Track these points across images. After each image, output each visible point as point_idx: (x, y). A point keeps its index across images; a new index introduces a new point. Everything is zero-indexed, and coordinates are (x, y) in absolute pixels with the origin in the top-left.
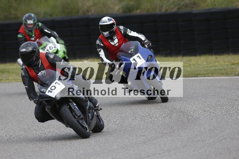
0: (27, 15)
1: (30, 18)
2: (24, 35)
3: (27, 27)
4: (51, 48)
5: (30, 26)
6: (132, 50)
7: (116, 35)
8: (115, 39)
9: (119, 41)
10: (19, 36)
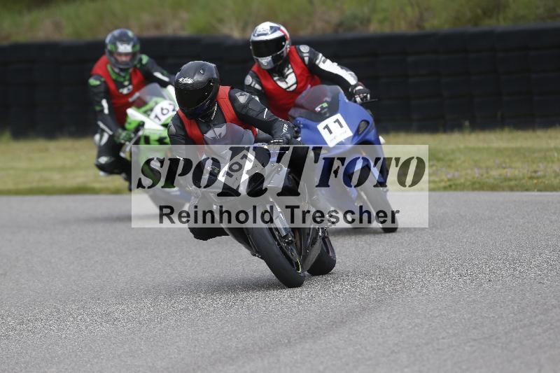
0: (116, 33)
1: (125, 39)
2: (103, 79)
3: (117, 61)
4: (165, 112)
5: (124, 59)
6: (325, 105)
7: (290, 66)
8: (288, 75)
9: (299, 79)
10: (93, 82)
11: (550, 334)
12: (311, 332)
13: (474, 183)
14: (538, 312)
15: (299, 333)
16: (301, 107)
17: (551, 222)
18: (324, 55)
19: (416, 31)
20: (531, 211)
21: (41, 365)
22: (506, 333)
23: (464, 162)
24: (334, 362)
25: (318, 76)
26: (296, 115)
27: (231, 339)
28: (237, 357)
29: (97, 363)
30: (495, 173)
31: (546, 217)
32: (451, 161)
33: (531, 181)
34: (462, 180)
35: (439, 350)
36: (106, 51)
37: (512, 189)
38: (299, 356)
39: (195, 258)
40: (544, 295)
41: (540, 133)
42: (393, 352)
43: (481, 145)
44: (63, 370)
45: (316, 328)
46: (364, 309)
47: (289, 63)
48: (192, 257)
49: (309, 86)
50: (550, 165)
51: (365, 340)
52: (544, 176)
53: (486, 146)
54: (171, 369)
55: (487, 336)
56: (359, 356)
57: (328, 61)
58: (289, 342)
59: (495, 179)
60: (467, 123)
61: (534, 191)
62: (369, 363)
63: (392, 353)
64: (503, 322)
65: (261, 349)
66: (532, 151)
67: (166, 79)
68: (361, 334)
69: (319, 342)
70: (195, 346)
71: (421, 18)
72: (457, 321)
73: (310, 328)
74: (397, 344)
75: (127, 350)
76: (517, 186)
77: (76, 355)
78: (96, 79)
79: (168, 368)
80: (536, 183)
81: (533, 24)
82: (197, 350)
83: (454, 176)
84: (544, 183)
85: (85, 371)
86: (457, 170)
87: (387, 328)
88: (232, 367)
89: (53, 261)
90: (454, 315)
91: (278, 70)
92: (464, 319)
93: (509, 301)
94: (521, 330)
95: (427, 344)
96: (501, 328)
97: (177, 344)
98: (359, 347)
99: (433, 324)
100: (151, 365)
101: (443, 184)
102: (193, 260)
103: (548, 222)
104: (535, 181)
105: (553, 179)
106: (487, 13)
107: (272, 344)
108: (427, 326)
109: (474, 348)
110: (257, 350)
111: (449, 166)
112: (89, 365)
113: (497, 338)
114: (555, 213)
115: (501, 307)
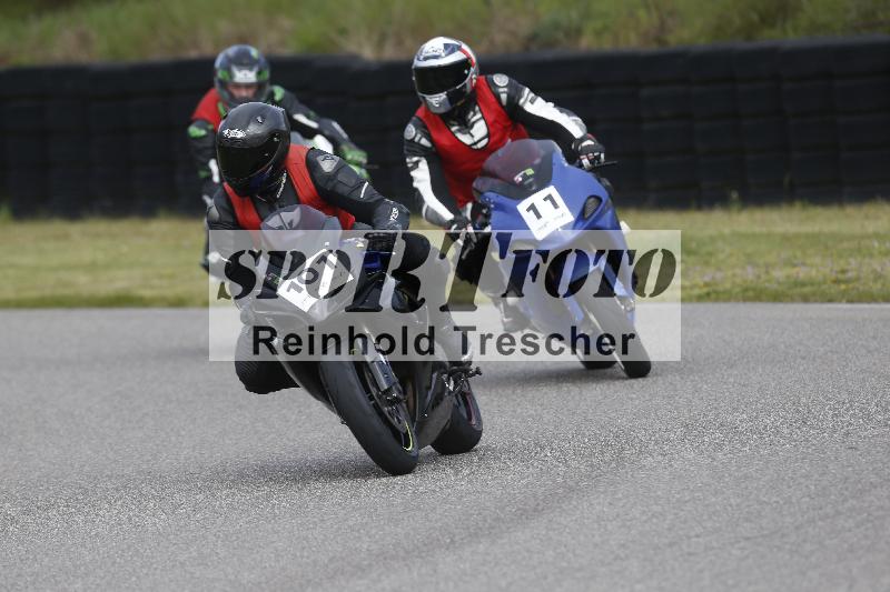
0: (231, 51)
1: (246, 61)
2: (211, 127)
3: (233, 97)
5: (244, 94)
6: (530, 172)
7: (477, 108)
8: (474, 123)
9: (492, 130)
10: (195, 131)
11: (867, 529)
12: (487, 525)
13: (746, 290)
14: (846, 493)
15: (468, 528)
16: (493, 175)
17: (869, 352)
18: (532, 90)
19: (653, 48)
20: (837, 334)
21: (58, 579)
22: (797, 528)
23: (731, 255)
24: (524, 574)
25: (523, 124)
26: (484, 189)
27: (359, 538)
28: (370, 565)
29: (147, 574)
30: (780, 274)
31: (860, 343)
32: (710, 254)
33: (836, 286)
34: (728, 285)
35: (690, 554)
36: (216, 80)
37: (805, 299)
38: (468, 565)
39: (302, 409)
40: (857, 468)
41: (851, 210)
42: (617, 558)
43: (757, 229)
44: (93, 587)
45: (494, 520)
46: (571, 490)
47: (476, 104)
48: (299, 407)
49: (509, 140)
50: (867, 260)
51: (573, 538)
52: (858, 279)
53: (764, 230)
54: (263, 585)
55: (765, 532)
56: (564, 564)
57: (540, 100)
58: (452, 541)
59: (779, 283)
60: (735, 195)
61: (840, 302)
62: (578, 575)
63: (615, 559)
64: (792, 510)
65: (407, 552)
66: (838, 238)
67: (314, 125)
68: (567, 530)
69: (500, 541)
70: (303, 548)
71: (662, 27)
72: (718, 508)
73: (486, 521)
74: (623, 545)
75: (194, 554)
76: (814, 294)
77: (114, 563)
78: (200, 127)
79: (259, 583)
80: (845, 290)
81: (839, 38)
82: (306, 554)
83: (713, 278)
84: (858, 289)
85: (127, 588)
86: (719, 269)
87: (608, 520)
88: (361, 582)
89: (77, 413)
90: (714, 499)
91: (458, 115)
92: (731, 505)
93: (801, 476)
94: (820, 523)
95: (671, 545)
96: (788, 519)
97: (274, 545)
98: (563, 549)
99: (682, 513)
100: (233, 577)
101: (696, 292)
102: (300, 412)
103: (864, 351)
104: (843, 287)
105: (871, 284)
106: (767, 20)
107: (425, 545)
108: (672, 517)
109: (746, 552)
110: (402, 553)
111: (707, 263)
112: (134, 579)
113: (783, 536)
114: (874, 338)
115: (790, 487)
